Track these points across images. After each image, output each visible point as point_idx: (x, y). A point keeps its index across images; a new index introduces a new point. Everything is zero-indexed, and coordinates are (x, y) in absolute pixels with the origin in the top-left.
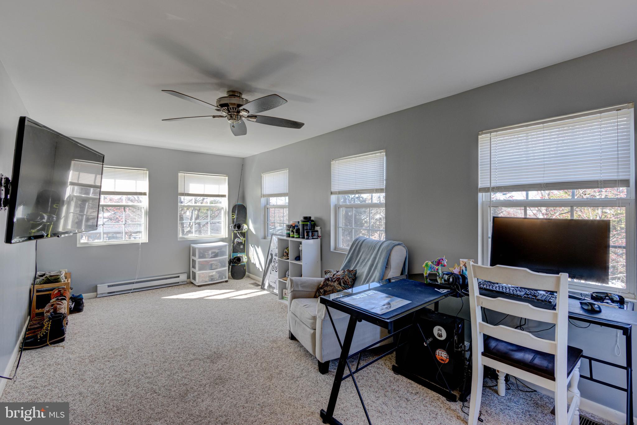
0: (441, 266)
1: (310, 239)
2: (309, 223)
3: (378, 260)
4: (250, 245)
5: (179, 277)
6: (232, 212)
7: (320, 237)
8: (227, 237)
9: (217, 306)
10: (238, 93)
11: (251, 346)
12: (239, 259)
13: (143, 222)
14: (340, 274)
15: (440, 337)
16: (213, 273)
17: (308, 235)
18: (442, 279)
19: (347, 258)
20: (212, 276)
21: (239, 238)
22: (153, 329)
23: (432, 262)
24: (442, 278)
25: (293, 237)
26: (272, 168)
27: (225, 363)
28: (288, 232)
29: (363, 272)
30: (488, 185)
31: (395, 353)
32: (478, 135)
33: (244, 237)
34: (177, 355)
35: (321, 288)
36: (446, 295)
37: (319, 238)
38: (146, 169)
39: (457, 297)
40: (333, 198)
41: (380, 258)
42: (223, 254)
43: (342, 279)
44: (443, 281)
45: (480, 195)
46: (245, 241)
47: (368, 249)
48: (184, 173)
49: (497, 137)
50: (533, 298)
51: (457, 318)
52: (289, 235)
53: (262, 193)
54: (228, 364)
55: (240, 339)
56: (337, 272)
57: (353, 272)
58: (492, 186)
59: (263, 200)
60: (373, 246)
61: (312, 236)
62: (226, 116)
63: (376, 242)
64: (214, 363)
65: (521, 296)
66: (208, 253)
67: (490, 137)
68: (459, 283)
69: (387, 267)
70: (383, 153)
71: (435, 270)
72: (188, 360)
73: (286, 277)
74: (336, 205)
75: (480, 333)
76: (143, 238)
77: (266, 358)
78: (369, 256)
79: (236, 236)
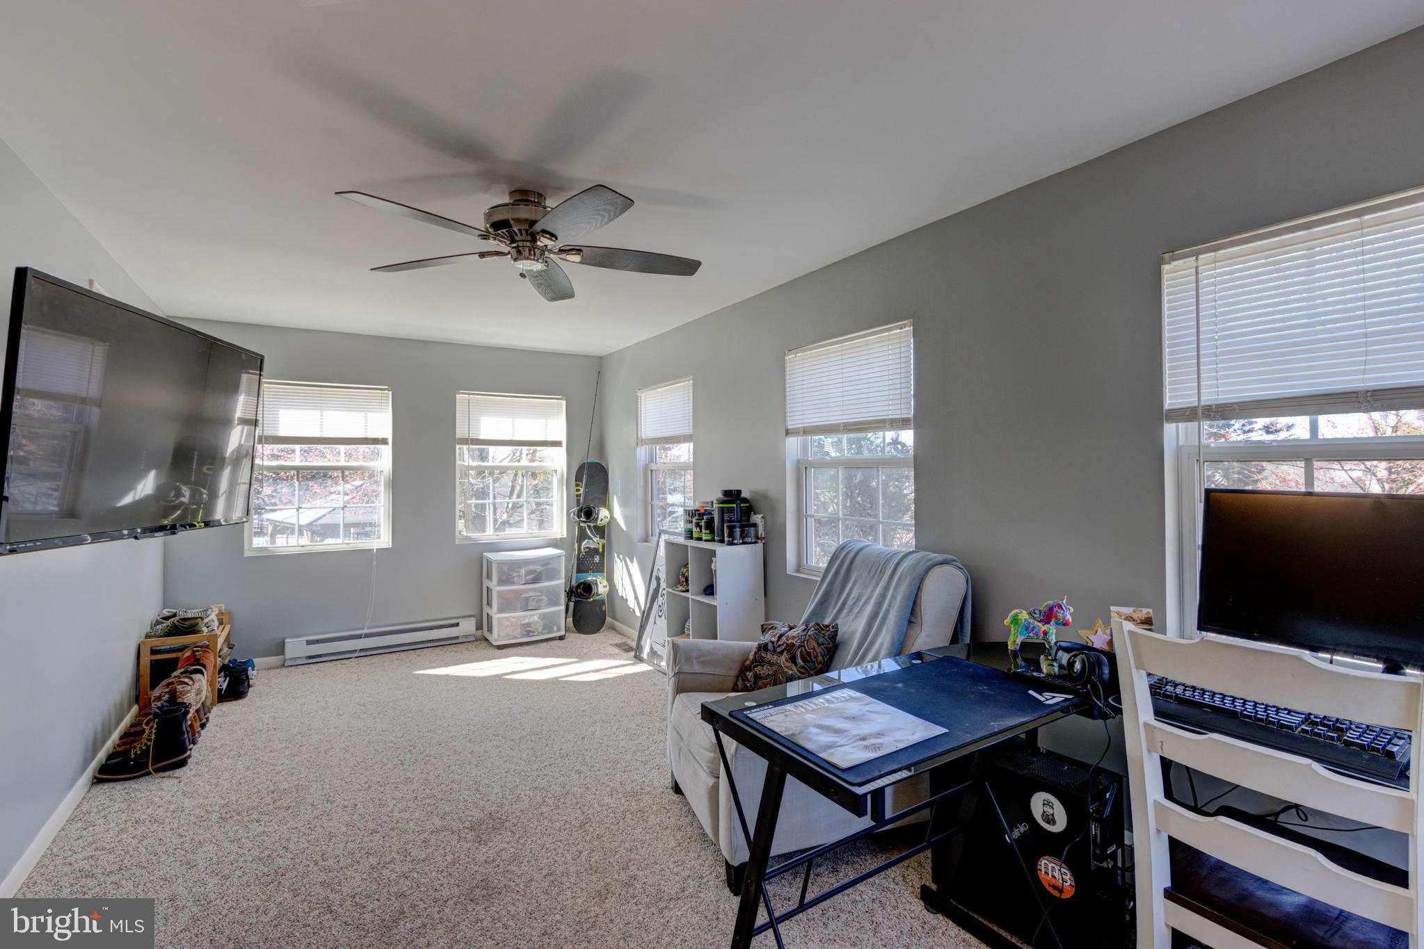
0: (1057, 624)
1: (736, 544)
2: (735, 505)
3: (889, 606)
4: (616, 555)
5: (457, 625)
6: (576, 481)
7: (762, 538)
8: (565, 536)
9: (527, 698)
10: (536, 196)
11: (577, 803)
12: (587, 588)
13: (382, 504)
14: (795, 634)
15: (1048, 822)
16: (533, 617)
17: (731, 535)
18: (1055, 664)
19: (817, 593)
20: (528, 625)
21: (591, 539)
22: (374, 747)
23: (1030, 614)
24: (1052, 660)
25: (700, 539)
26: (660, 377)
27: (506, 846)
28: (689, 526)
29: (854, 632)
30: (1192, 401)
31: (929, 853)
32: (1161, 262)
33: (602, 537)
34: (407, 816)
35: (749, 668)
36: (1065, 709)
37: (759, 541)
38: (386, 387)
39: (1094, 718)
40: (793, 444)
41: (894, 597)
42: (553, 574)
43: (799, 647)
44: (1056, 669)
45: (1169, 429)
46: (603, 546)
47: (869, 573)
48: (469, 394)
49: (1218, 264)
50: (1332, 738)
51: (1099, 770)
52: (690, 535)
53: (639, 435)
54: (513, 847)
55: (556, 784)
56: (791, 628)
57: (829, 630)
58: (1203, 403)
59: (642, 452)
60: (881, 566)
61: (742, 537)
62: (509, 253)
63: (886, 556)
64: (483, 842)
65: (1290, 727)
66: (519, 572)
67: (1197, 267)
68: (1100, 678)
69: (912, 619)
70: (907, 328)
71: (1037, 635)
72: (425, 831)
73: (684, 633)
74: (799, 461)
75: (1158, 831)
76: (383, 539)
77: (605, 839)
78: (869, 591)
79: (582, 536)
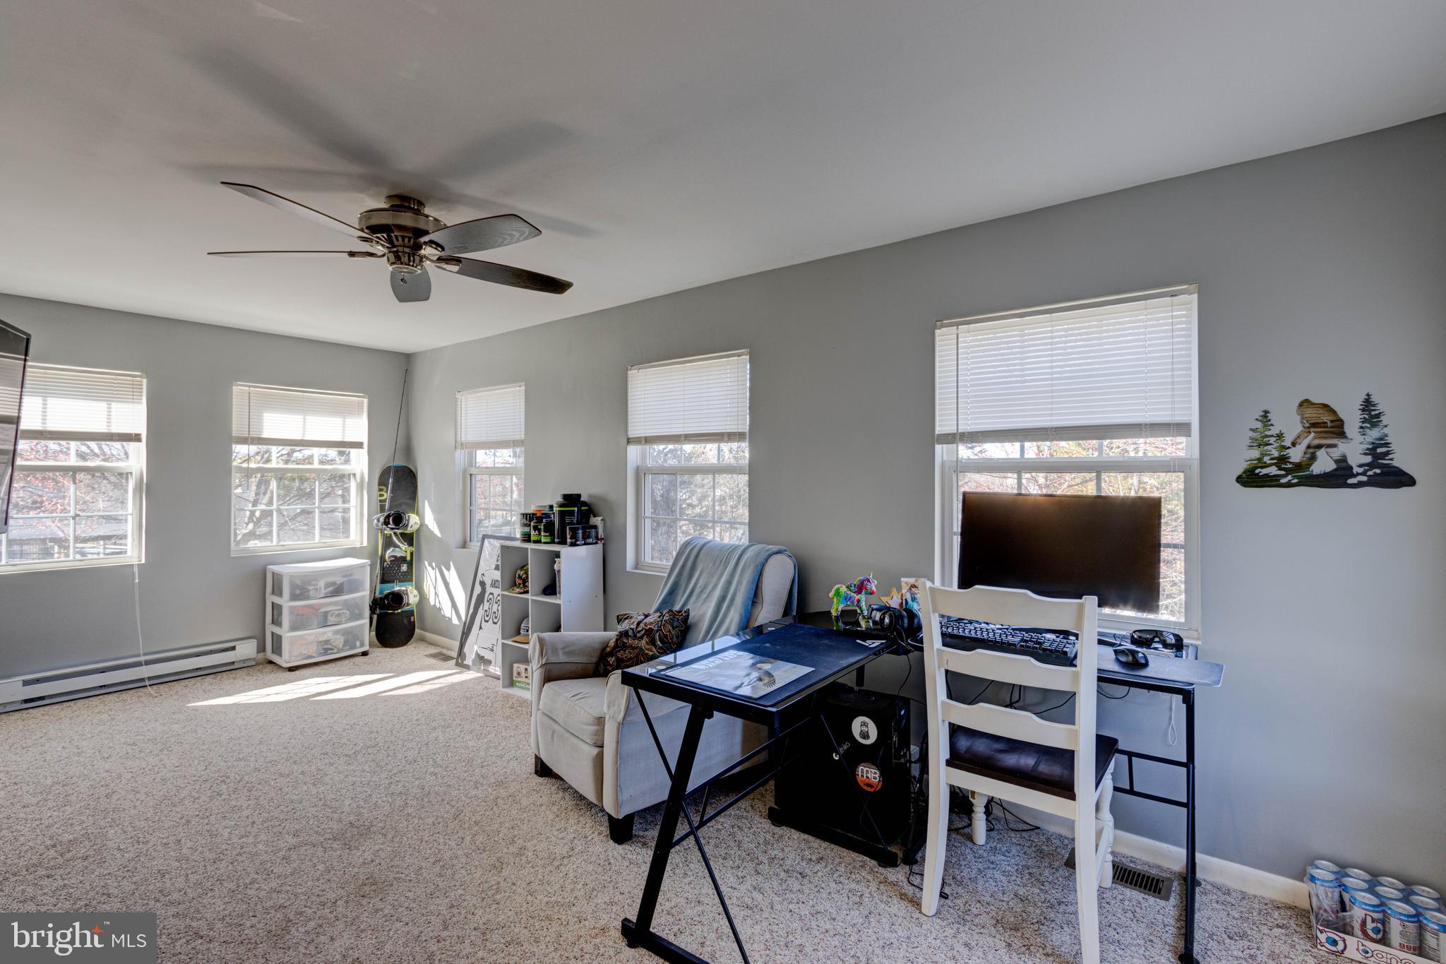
0: (866, 594)
1: (578, 545)
2: (576, 509)
3: (737, 586)
4: (426, 563)
5: (233, 648)
6: (379, 485)
7: (602, 539)
8: (365, 544)
9: (346, 715)
10: (416, 202)
11: (443, 800)
12: (397, 598)
13: (130, 511)
14: (652, 620)
15: (864, 738)
16: (327, 633)
17: (574, 536)
18: (870, 621)
19: (666, 584)
20: (327, 642)
21: (398, 547)
22: (172, 783)
23: (847, 587)
24: (868, 618)
25: (538, 542)
26: (483, 380)
27: (382, 846)
28: (527, 529)
29: (703, 615)
30: (952, 429)
31: (772, 783)
32: (935, 327)
33: (411, 544)
34: (251, 839)
35: (611, 654)
36: (877, 652)
37: (599, 542)
38: (139, 374)
39: (899, 655)
40: (633, 452)
41: (739, 582)
42: (354, 587)
43: (657, 631)
44: (871, 624)
45: (938, 448)
46: (412, 554)
47: (714, 564)
48: (250, 386)
49: (970, 333)
50: (1036, 648)
51: (897, 697)
52: (527, 538)
53: (459, 439)
54: (388, 846)
55: (413, 787)
56: (646, 616)
57: (682, 615)
58: (960, 431)
59: (460, 456)
60: (724, 555)
61: (584, 538)
62: (384, 255)
63: (730, 548)
64: (353, 848)
65: (1014, 645)
66: (317, 585)
67: (957, 335)
68: (903, 626)
69: (755, 600)
70: (744, 357)
71: (853, 603)
72: (281, 850)
73: (520, 633)
74: (638, 467)
75: (943, 721)
76: (133, 552)
77: (483, 824)
78: (715, 580)
79: (388, 543)
